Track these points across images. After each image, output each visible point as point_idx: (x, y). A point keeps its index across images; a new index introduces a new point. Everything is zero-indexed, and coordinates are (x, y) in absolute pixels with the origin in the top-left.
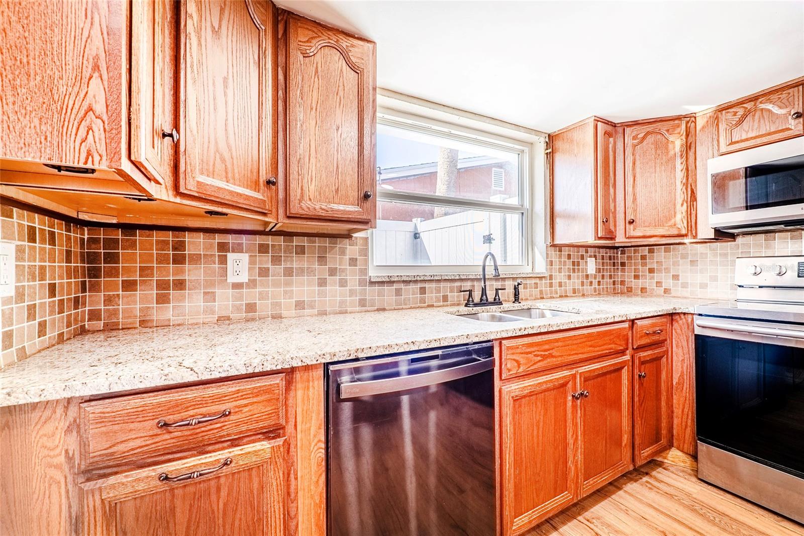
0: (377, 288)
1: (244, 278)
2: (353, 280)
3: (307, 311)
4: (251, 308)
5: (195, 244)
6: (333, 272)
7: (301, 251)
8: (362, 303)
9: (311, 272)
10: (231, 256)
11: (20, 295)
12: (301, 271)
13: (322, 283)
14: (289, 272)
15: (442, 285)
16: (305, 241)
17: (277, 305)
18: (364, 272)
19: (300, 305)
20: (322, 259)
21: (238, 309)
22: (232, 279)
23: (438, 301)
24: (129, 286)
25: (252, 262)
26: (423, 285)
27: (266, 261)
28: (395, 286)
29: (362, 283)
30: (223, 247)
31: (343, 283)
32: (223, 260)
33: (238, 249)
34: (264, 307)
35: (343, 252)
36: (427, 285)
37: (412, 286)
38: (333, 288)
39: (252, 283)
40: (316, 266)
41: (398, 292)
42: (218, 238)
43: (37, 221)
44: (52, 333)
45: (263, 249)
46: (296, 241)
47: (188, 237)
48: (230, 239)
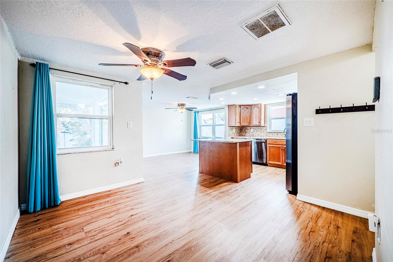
0: (269, 133)
1: (252, 132)
2: (265, 132)
3: (259, 136)
4: (253, 135)
5: (248, 128)
6: (262, 131)
7: (258, 128)
8: (267, 135)
9: (260, 131)
10: (251, 129)
11: (235, 132)
12: (258, 131)
13: (261, 132)
14: (257, 131)
15: (282, 133)
16: (259, 127)
17: (256, 135)
18: (267, 131)
19: (258, 135)
20: (261, 129)
21: (252, 135)
22: (251, 132)
23: (281, 136)
24: (243, 132)
25: (253, 130)
26: (277, 133)
27: (254, 130)
28: (272, 133)
29: (267, 133)
30: (250, 128)
31: (264, 133)
32: (250, 130)
33: (252, 128)
34: (254, 135)
35: (264, 128)
36: (278, 133)
37: (275, 133)
38: (262, 133)
39: (253, 132)
40: (260, 130)
41: (273, 134)
42: (250, 127)
43: (236, 127)
44: (237, 135)
45: (254, 128)
46: (258, 127)
47: (247, 127)
48: (251, 127)
